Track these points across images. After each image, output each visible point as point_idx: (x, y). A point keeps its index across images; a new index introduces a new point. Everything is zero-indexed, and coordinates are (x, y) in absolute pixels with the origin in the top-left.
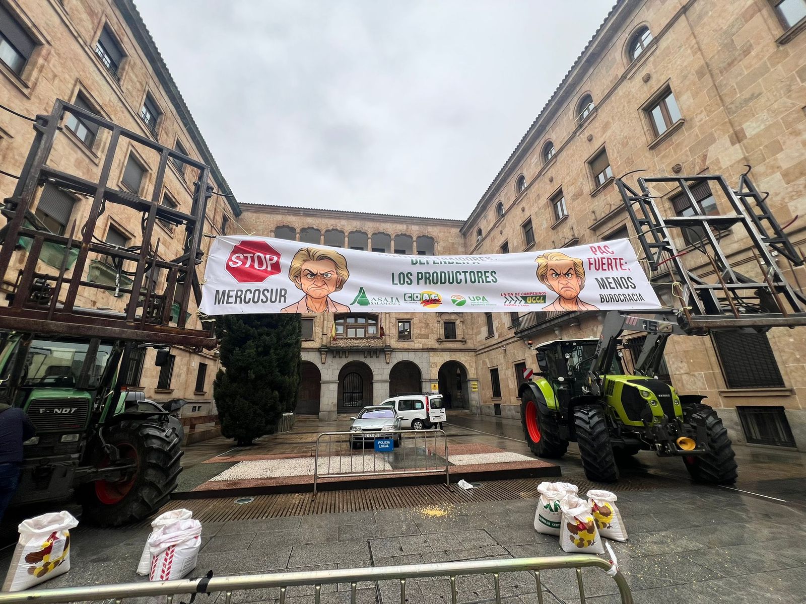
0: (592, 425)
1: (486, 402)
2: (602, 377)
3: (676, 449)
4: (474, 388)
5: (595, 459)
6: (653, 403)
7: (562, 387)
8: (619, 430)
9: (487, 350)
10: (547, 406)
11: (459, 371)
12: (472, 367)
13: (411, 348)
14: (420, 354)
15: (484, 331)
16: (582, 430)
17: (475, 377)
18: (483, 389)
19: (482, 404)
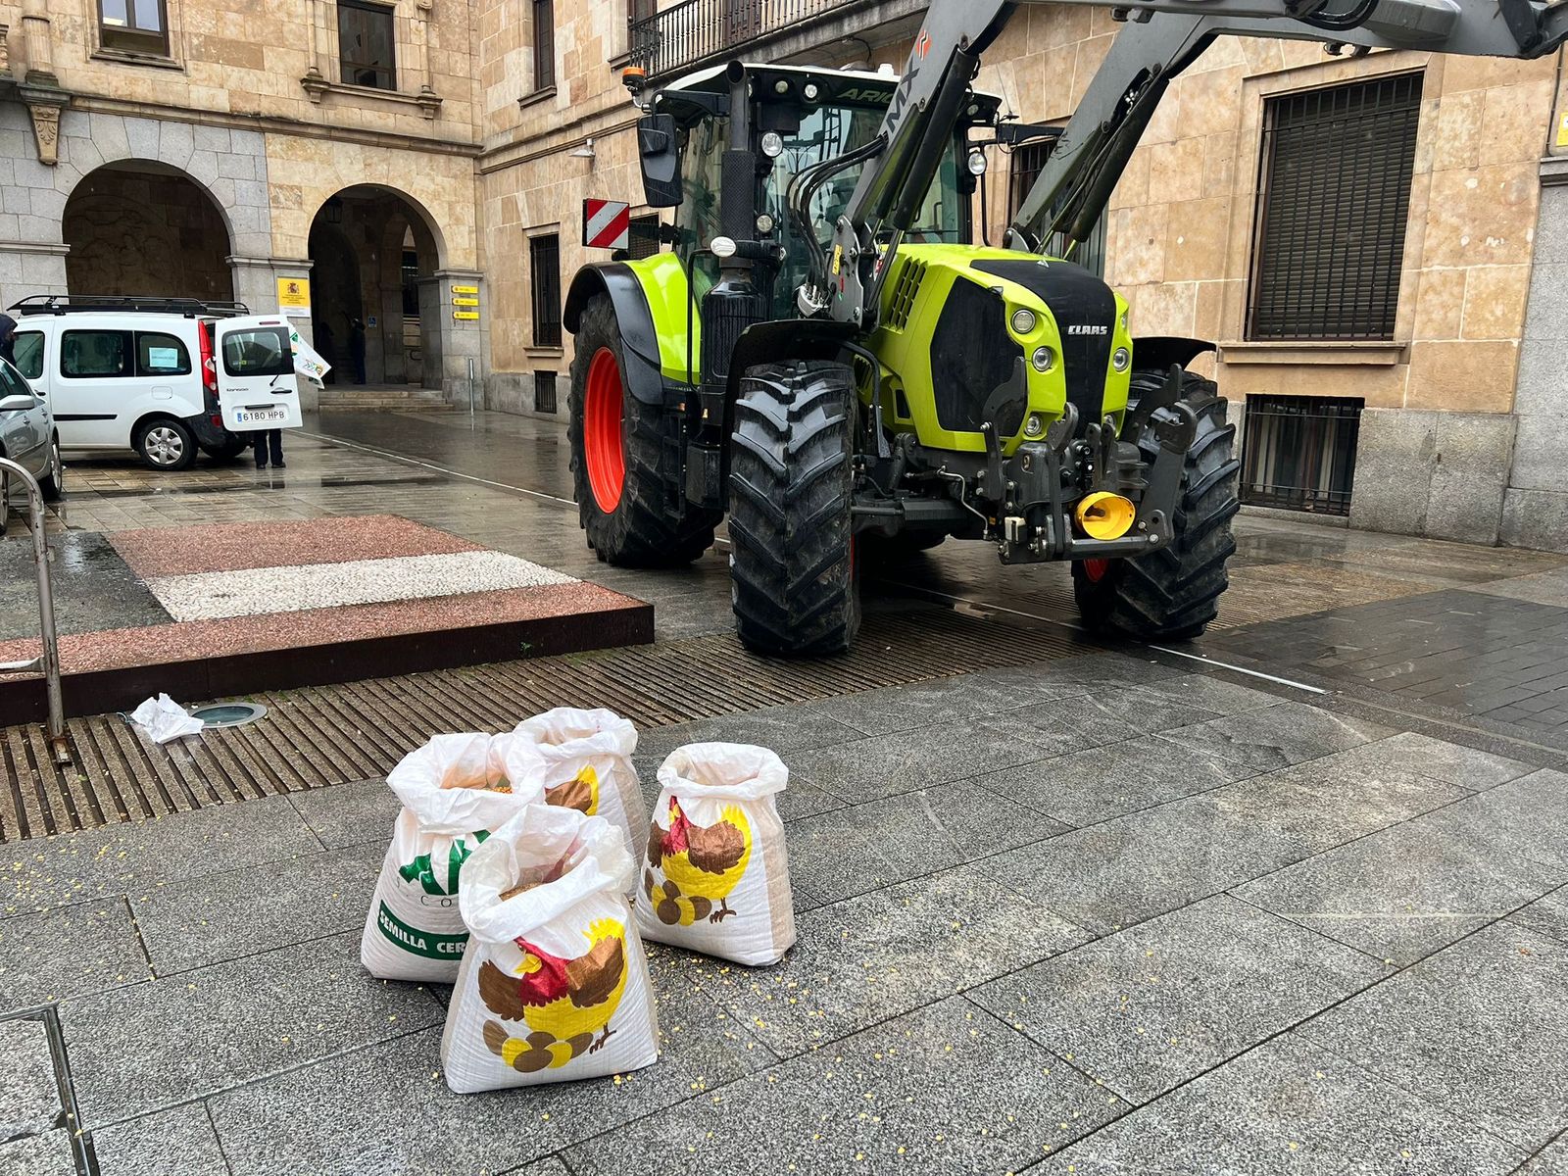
0: (794, 445)
1: (506, 365)
2: (882, 249)
3: (1069, 538)
4: (463, 309)
5: (781, 579)
6: (1041, 359)
7: (723, 287)
8: (898, 464)
9: (523, 152)
10: (657, 366)
11: (409, 241)
12: (458, 221)
13: (171, 100)
14: (218, 138)
15: (519, 64)
16: (751, 466)
17: (472, 265)
18: (499, 315)
19: (493, 371)
